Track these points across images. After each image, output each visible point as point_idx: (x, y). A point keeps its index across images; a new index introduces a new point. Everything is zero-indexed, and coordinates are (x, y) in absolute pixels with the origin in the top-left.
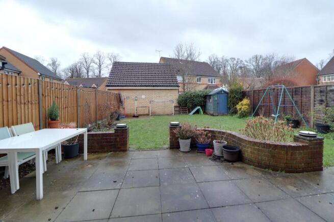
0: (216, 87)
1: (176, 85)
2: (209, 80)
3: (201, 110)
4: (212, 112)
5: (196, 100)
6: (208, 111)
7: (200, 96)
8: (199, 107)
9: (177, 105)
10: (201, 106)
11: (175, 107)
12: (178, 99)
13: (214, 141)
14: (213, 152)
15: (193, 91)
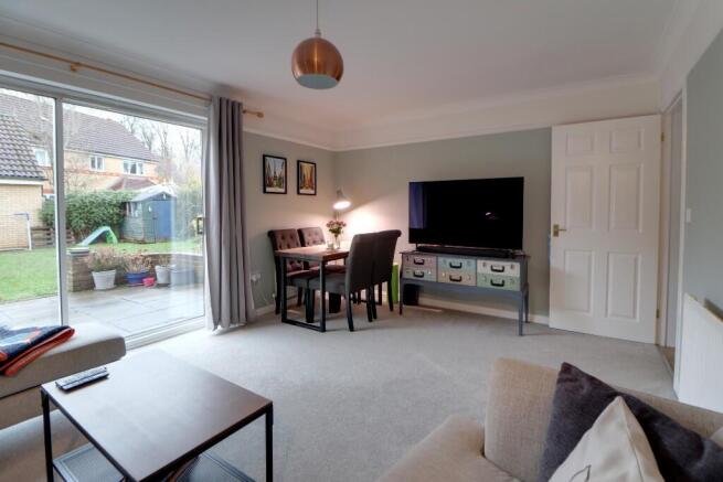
0: (146, 183)
1: (36, 175)
2: (126, 166)
3: (112, 234)
4: (140, 237)
5: (99, 213)
6: (129, 236)
7: (110, 204)
8: (107, 228)
9: (41, 225)
10: (112, 226)
11: (34, 230)
12: (41, 212)
13: (157, 267)
14: (156, 279)
15: (88, 191)
